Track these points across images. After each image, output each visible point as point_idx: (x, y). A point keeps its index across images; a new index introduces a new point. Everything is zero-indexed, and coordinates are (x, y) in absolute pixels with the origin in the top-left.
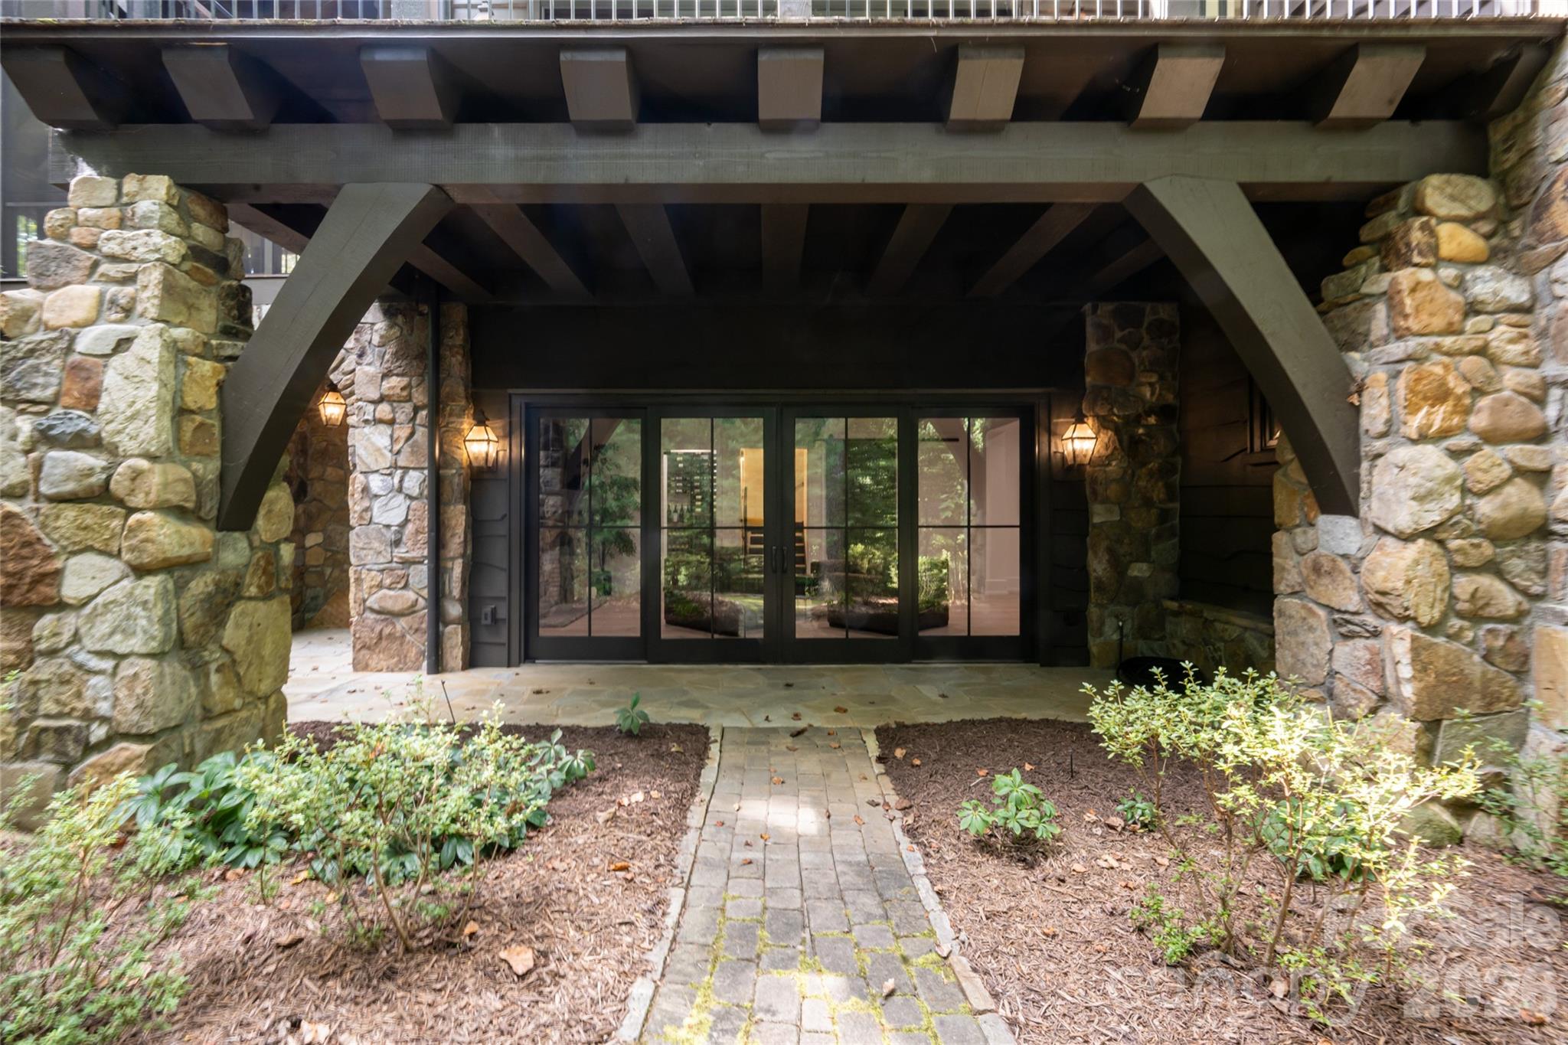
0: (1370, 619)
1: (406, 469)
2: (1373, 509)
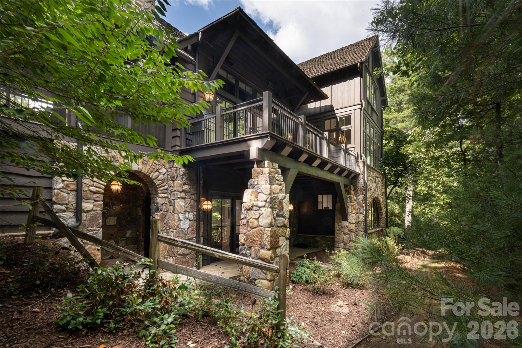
0: (349, 233)
1: (189, 212)
2: (350, 221)
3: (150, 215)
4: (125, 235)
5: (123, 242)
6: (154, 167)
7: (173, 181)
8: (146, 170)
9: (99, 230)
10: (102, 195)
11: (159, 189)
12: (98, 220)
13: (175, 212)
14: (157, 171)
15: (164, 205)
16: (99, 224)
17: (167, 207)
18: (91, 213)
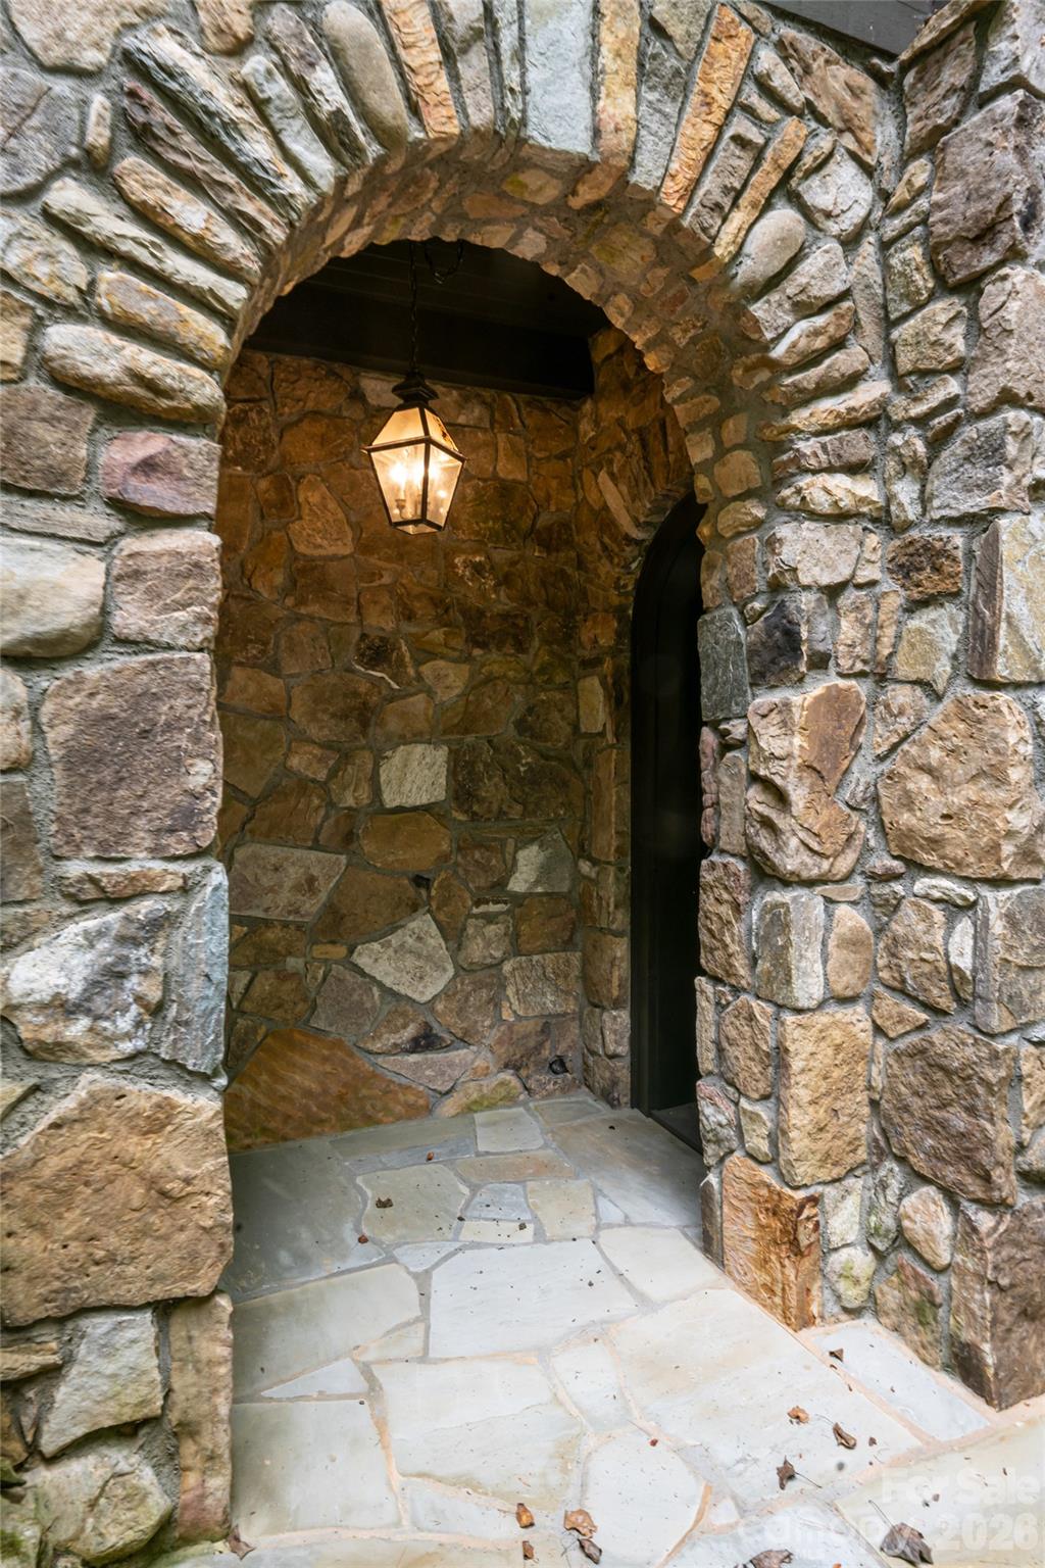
3: (693, 723)
4: (502, 884)
5: (492, 930)
6: (755, 135)
7: (971, 287)
8: (682, 167)
9: (186, 890)
10: (199, 450)
11: (799, 418)
12: (177, 763)
13: (1001, 670)
14: (786, 189)
15: (849, 597)
16: (187, 818)
17: (872, 629)
18: (92, 670)
